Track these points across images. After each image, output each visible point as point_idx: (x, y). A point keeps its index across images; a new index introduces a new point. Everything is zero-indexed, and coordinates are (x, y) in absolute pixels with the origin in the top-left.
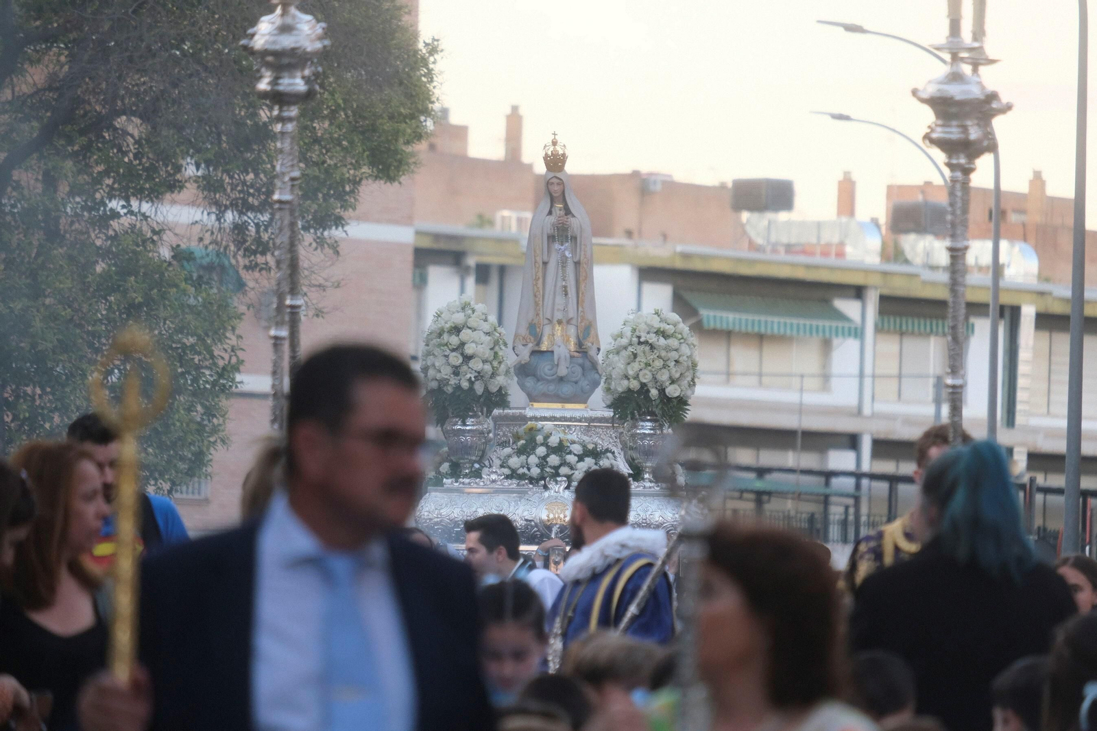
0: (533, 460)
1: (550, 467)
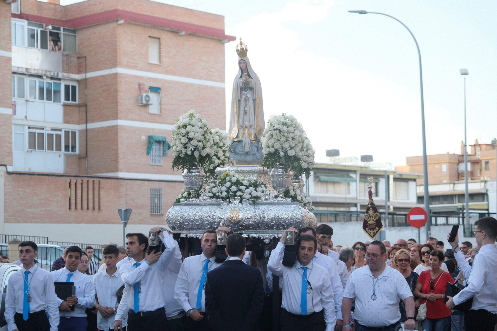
0: (224, 189)
1: (232, 192)
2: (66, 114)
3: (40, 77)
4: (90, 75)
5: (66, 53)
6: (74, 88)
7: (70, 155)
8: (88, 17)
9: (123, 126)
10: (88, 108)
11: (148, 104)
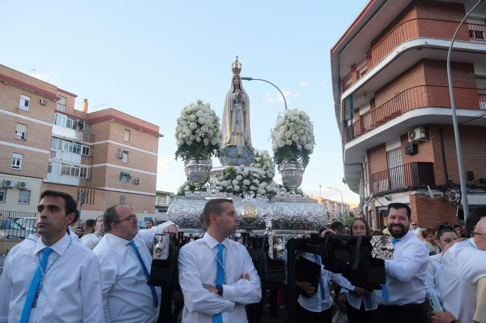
0: (235, 182)
1: (245, 186)
2: (82, 160)
3: (71, 141)
4: (96, 143)
5: (85, 133)
6: (88, 149)
7: (83, 179)
8: (97, 118)
9: (109, 166)
10: (94, 158)
11: (122, 158)
